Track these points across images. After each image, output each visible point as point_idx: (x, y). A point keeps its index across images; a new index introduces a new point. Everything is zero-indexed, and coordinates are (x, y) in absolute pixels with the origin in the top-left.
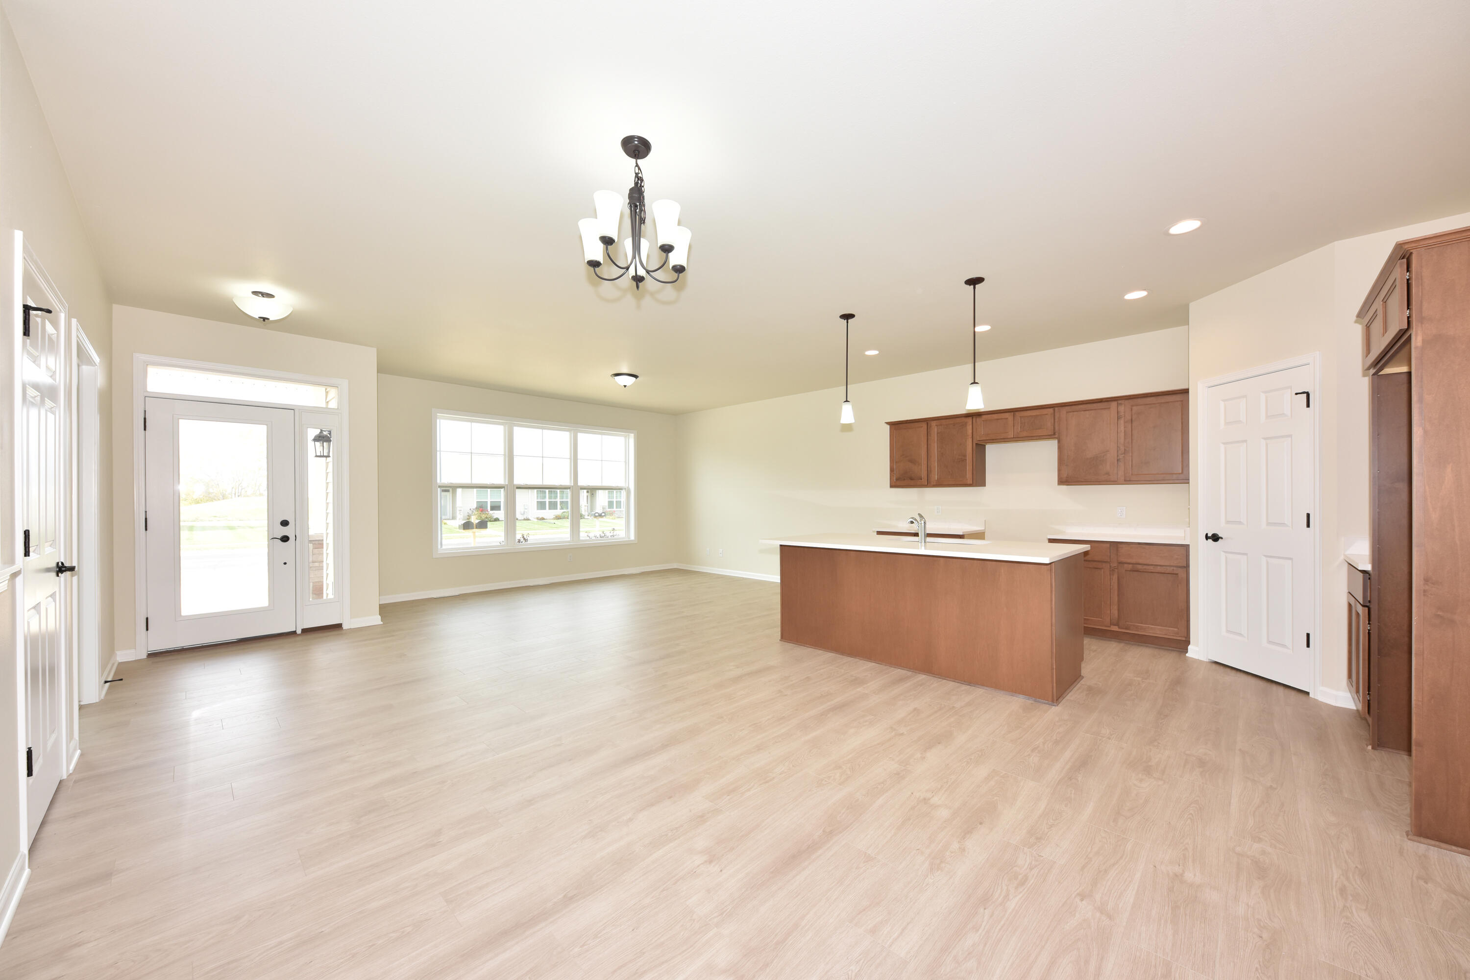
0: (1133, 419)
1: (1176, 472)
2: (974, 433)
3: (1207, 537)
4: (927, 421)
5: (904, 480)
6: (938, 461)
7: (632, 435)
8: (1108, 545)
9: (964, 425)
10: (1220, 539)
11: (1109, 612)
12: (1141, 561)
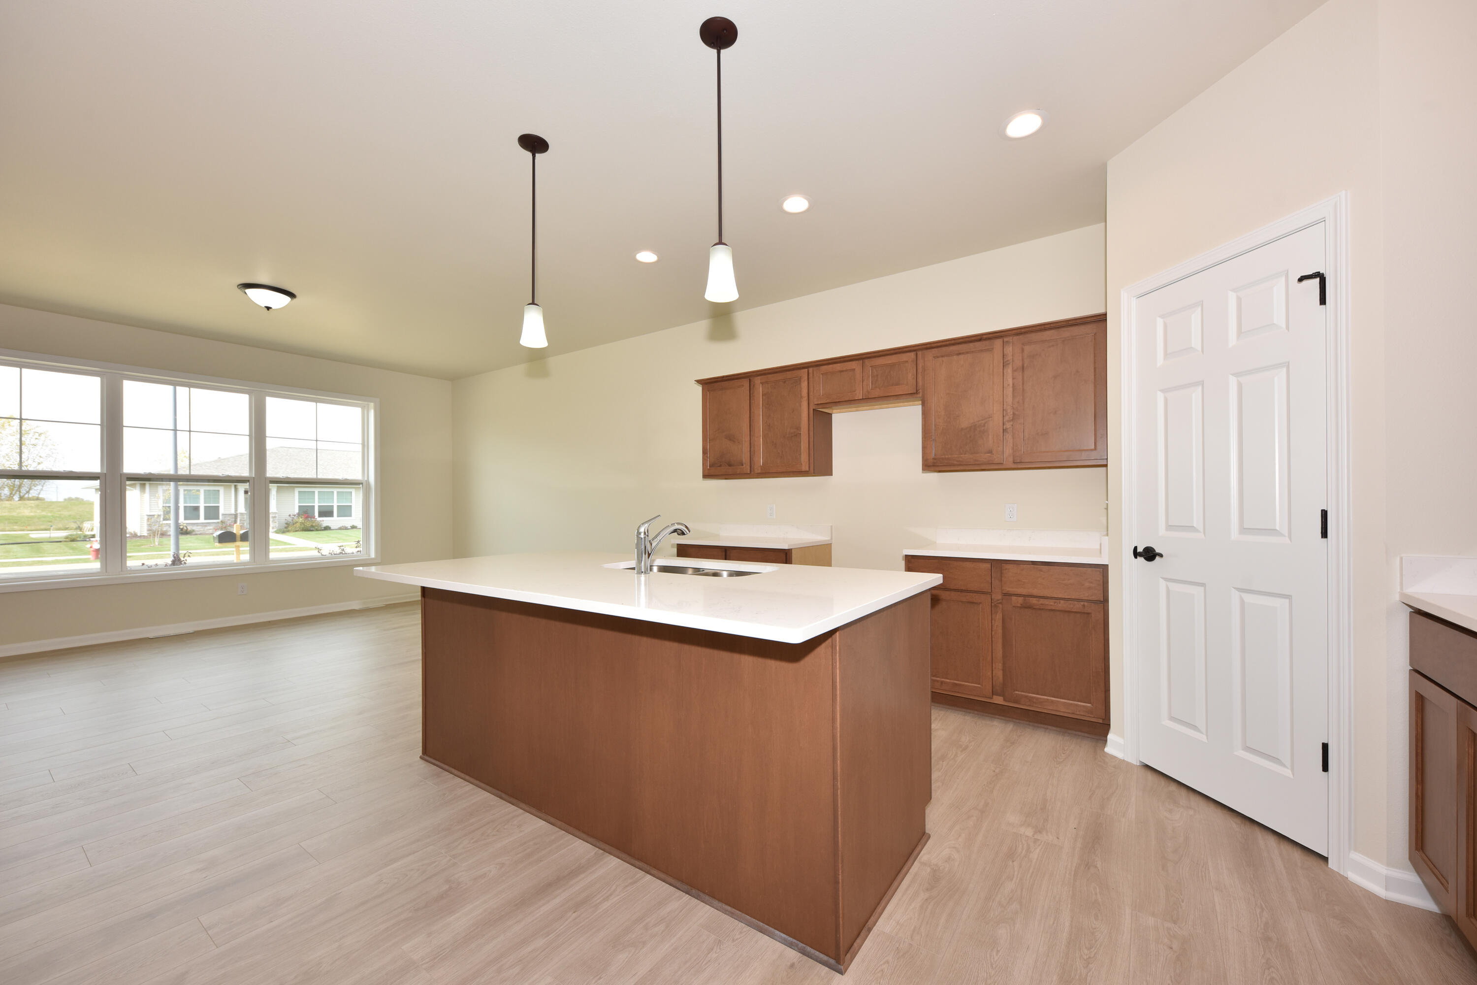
0: (1025, 365)
1: (1085, 448)
2: (811, 394)
3: (1136, 554)
4: (749, 376)
5: (720, 466)
6: (764, 436)
7: (372, 405)
8: (988, 565)
9: (798, 381)
10: (1157, 558)
11: (989, 674)
12: (1035, 592)
